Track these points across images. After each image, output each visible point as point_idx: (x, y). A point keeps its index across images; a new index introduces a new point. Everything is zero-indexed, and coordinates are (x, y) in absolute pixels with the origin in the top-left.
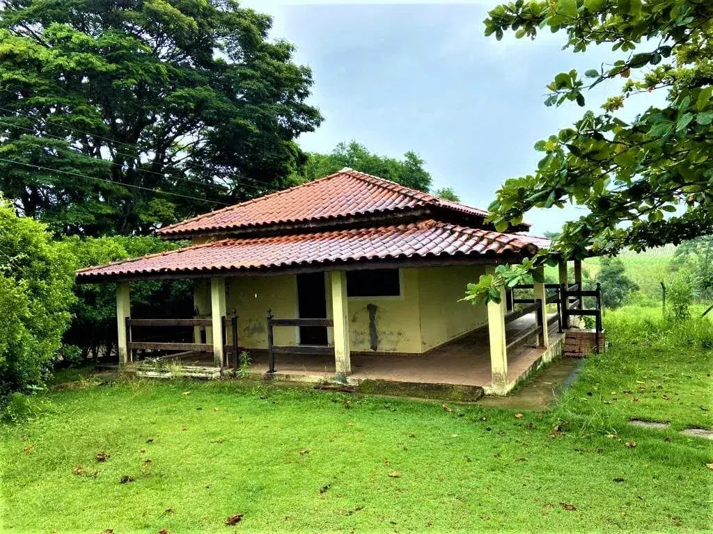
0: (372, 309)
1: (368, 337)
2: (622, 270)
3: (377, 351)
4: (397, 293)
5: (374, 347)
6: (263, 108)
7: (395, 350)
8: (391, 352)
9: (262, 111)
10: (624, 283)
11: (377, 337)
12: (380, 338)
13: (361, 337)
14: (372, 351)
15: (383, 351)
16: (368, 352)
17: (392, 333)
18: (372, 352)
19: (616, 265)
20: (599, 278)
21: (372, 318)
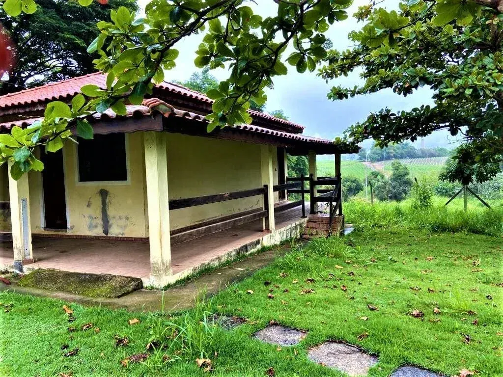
0: (104, 194)
1: (100, 222)
2: (407, 174)
3: (109, 235)
4: (124, 178)
5: (106, 232)
6: (89, 25)
7: (123, 234)
8: (121, 236)
9: (88, 28)
10: (408, 183)
11: (108, 222)
12: (110, 222)
13: (94, 222)
14: (104, 235)
15: (113, 235)
16: (101, 237)
17: (120, 218)
18: (104, 237)
19: (403, 170)
20: (391, 180)
21: (104, 203)
